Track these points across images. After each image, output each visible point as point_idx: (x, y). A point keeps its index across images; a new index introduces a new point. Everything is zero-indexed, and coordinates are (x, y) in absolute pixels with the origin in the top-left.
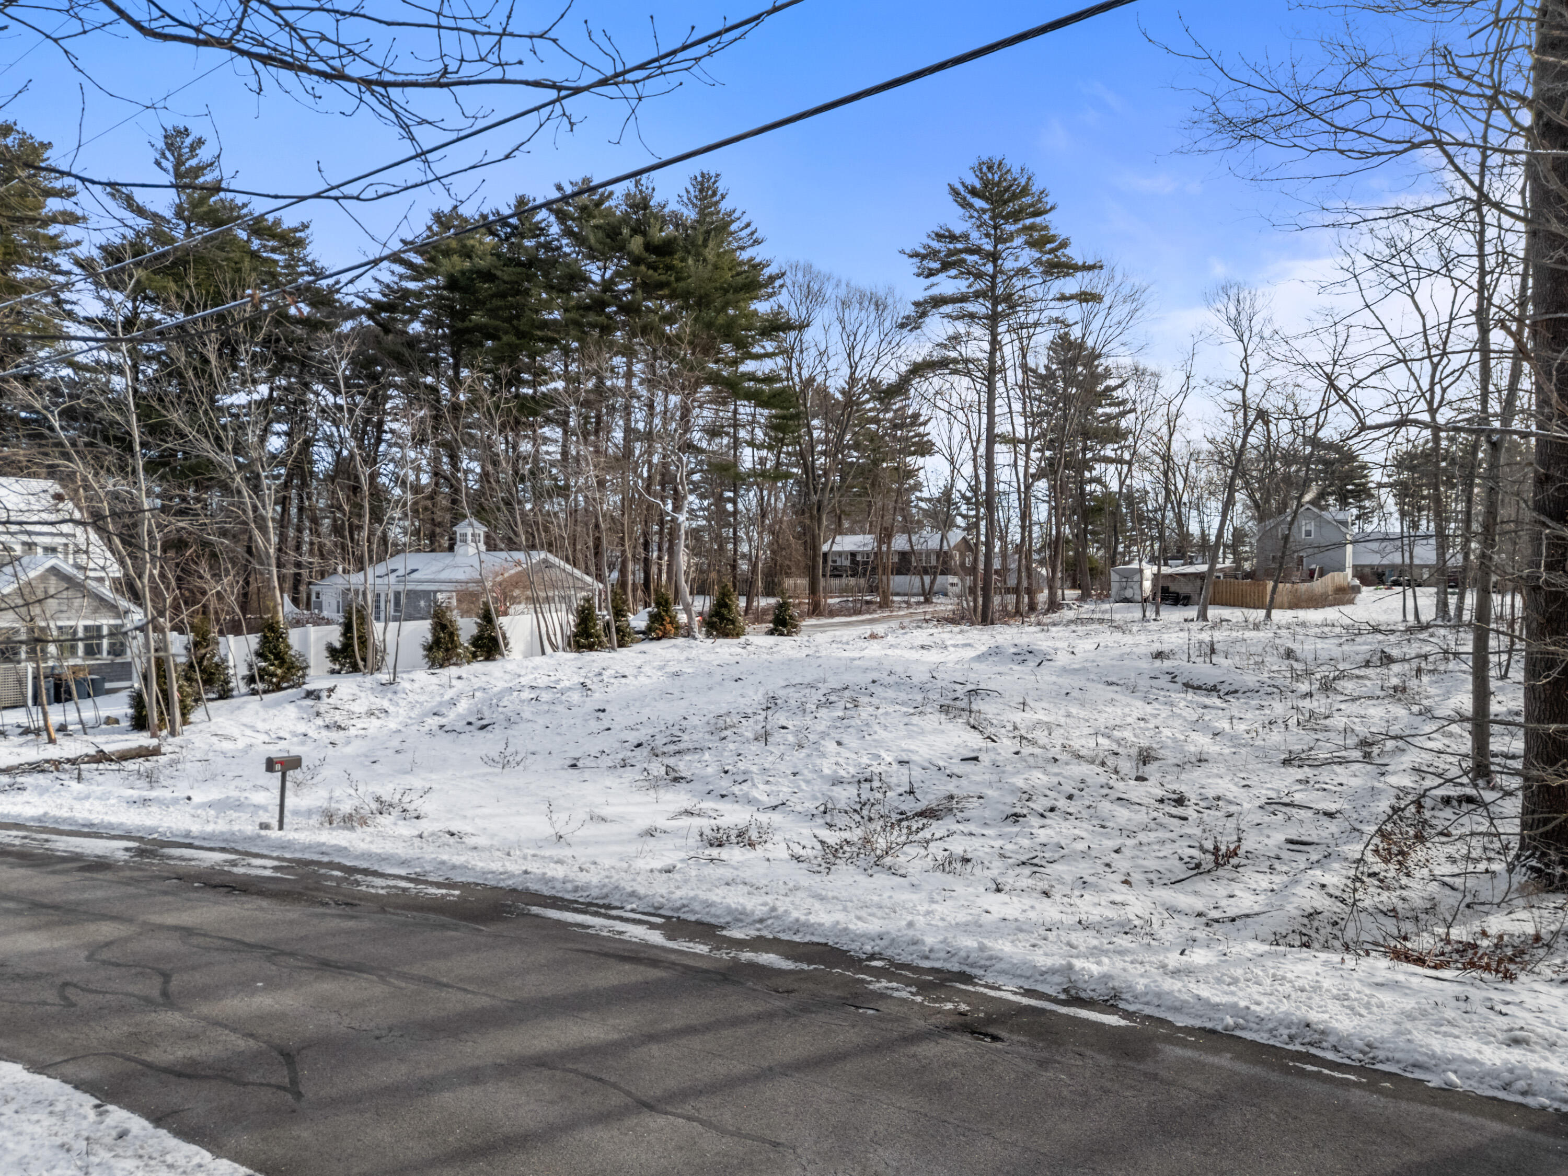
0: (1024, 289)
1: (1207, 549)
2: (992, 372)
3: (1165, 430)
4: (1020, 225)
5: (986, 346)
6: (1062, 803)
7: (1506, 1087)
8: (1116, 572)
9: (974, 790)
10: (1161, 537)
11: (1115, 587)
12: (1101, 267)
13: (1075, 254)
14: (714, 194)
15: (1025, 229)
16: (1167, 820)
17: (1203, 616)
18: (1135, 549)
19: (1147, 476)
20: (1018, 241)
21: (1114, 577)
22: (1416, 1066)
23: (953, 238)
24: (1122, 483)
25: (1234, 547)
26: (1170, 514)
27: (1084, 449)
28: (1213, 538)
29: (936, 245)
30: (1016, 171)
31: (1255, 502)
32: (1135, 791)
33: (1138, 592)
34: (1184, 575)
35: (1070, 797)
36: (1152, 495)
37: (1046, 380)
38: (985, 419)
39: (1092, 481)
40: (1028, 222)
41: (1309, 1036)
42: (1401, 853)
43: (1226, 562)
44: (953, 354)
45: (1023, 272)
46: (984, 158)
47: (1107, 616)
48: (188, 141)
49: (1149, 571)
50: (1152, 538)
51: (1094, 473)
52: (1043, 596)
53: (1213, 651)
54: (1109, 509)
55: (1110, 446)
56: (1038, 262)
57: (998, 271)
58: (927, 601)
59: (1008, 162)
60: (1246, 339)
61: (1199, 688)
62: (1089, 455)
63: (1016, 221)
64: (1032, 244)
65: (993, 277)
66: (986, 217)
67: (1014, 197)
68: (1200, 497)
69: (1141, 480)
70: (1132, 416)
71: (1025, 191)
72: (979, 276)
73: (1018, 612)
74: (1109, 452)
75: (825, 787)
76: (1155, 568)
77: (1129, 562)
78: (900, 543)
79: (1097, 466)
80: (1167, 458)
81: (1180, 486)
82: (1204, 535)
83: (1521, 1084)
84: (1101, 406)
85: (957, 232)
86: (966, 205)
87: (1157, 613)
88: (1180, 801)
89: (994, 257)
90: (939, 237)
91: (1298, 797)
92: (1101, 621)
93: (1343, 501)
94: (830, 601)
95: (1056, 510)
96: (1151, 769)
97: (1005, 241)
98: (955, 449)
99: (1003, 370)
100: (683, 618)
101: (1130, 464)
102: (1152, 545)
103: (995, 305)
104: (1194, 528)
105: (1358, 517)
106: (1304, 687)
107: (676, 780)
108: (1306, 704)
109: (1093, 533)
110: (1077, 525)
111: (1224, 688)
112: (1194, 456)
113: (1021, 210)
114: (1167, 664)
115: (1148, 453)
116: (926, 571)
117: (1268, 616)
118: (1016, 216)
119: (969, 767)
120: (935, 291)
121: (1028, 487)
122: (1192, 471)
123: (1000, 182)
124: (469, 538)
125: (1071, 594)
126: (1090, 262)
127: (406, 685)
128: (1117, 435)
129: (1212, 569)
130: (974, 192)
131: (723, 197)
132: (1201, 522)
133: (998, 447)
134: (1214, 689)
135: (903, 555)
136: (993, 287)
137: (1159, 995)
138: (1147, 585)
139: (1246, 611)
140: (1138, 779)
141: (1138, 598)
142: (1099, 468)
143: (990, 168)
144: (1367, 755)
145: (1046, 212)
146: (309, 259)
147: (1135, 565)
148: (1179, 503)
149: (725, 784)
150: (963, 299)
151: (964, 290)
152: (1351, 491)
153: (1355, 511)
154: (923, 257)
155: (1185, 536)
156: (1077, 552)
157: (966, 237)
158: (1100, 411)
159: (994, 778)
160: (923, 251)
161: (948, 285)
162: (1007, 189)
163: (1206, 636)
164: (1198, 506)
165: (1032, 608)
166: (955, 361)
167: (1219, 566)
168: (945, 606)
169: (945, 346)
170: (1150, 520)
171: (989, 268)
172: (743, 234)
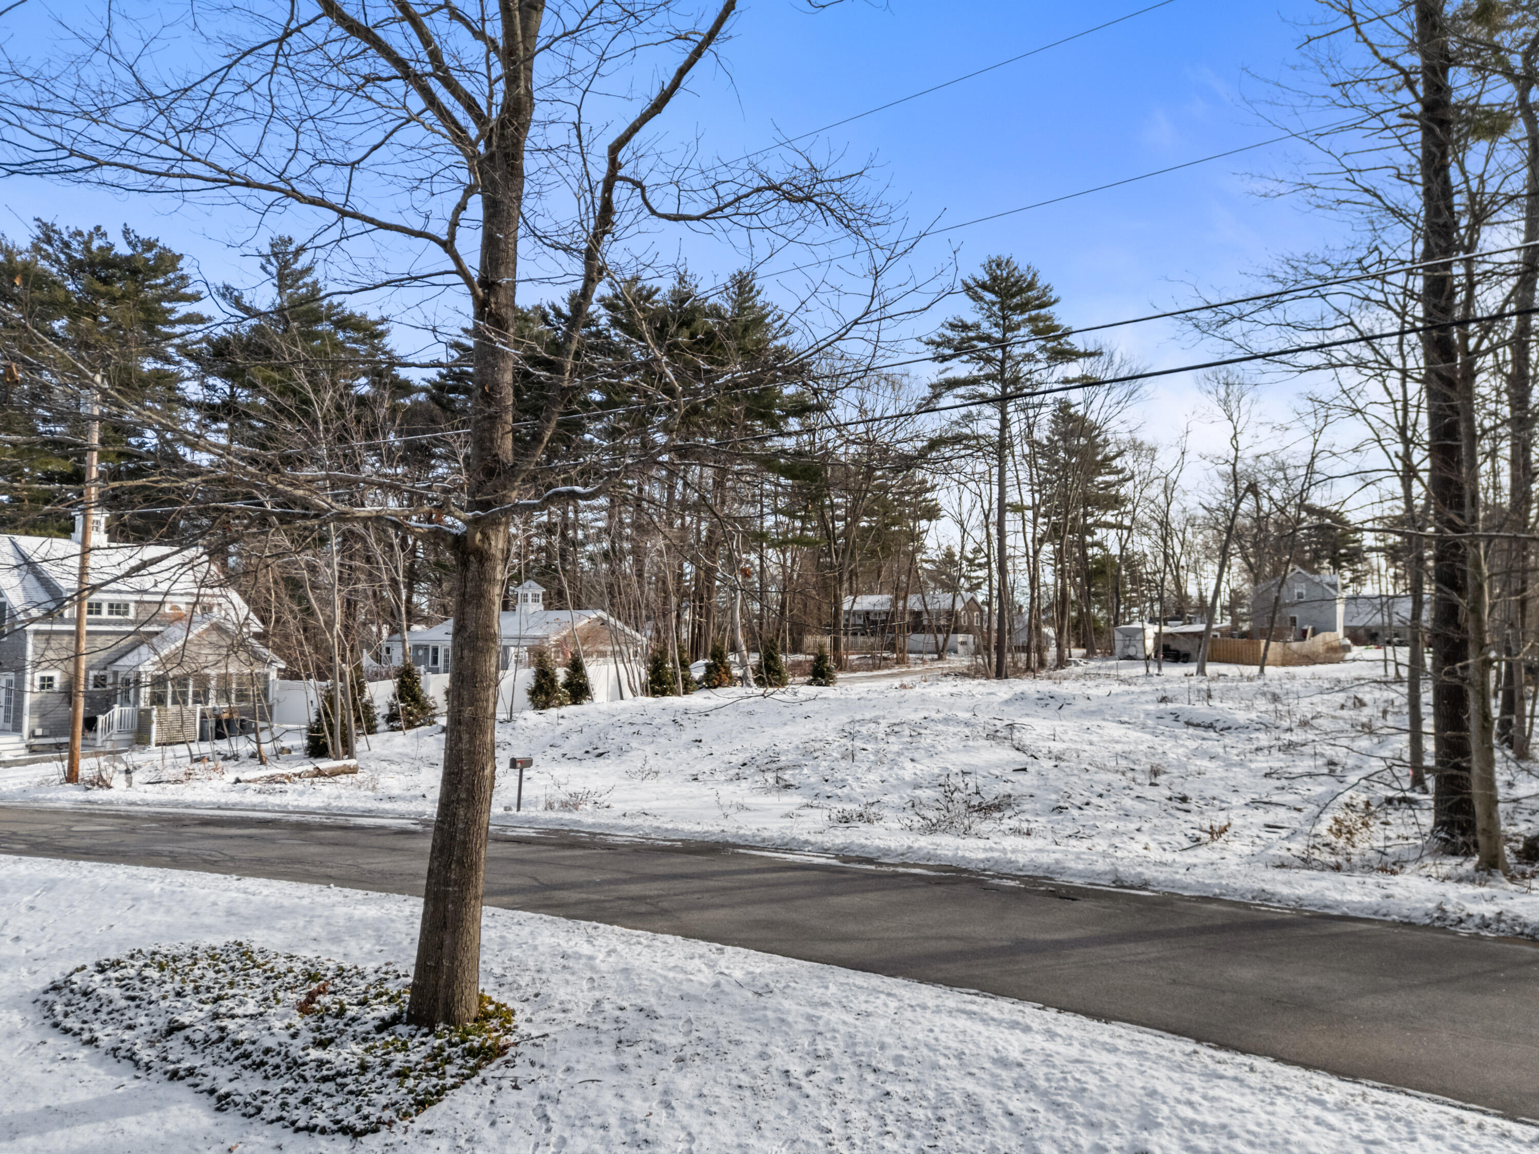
0: (1030, 372)
1: (1205, 610)
2: (1002, 447)
3: (1162, 498)
4: (1026, 316)
5: (997, 424)
6: (1095, 800)
7: (1375, 913)
8: (1120, 631)
9: (1025, 791)
10: (1161, 598)
11: (1119, 646)
12: (1101, 354)
13: (1077, 342)
14: (751, 290)
15: (1031, 320)
16: (1174, 812)
17: (1201, 671)
18: (1135, 610)
19: (1145, 540)
20: (1023, 331)
21: (1118, 636)
22: (1326, 907)
23: (965, 327)
24: (1123, 548)
25: (1231, 609)
26: (1169, 577)
27: (1085, 515)
28: (1209, 600)
29: (950, 333)
30: (1022, 268)
31: (1249, 564)
32: (1150, 792)
33: (1141, 649)
34: (1184, 634)
35: (1101, 796)
36: (1150, 558)
37: (1048, 451)
38: (996, 489)
39: (1093, 545)
40: (1033, 313)
41: (1264, 896)
42: (1350, 832)
43: (1223, 622)
44: (966, 431)
45: (1029, 357)
46: (994, 257)
47: (1113, 672)
48: (292, 248)
49: (1151, 630)
50: (1152, 600)
51: (1096, 538)
52: (1051, 654)
53: (1210, 696)
54: (1110, 571)
55: (1111, 512)
56: (1042, 349)
57: (1007, 357)
58: (940, 658)
59: (1015, 261)
60: (1235, 418)
61: (1198, 725)
62: (1090, 520)
63: (1022, 313)
64: (1037, 332)
65: (1003, 362)
66: (995, 308)
67: (1021, 291)
68: (1197, 561)
69: (1142, 544)
70: (1130, 484)
71: (1031, 286)
72: (989, 360)
73: (1028, 668)
74: (1109, 517)
75: (909, 791)
76: (1156, 628)
77: (1130, 623)
78: (914, 602)
79: (1098, 531)
80: (1164, 524)
81: (1178, 550)
82: (1202, 598)
83: (1384, 911)
84: (1100, 474)
85: (970, 322)
86: (977, 298)
87: (1160, 668)
88: (1184, 799)
89: (1002, 344)
90: (953, 327)
91: (1275, 799)
92: (1108, 676)
93: (1336, 564)
94: (851, 657)
95: (1061, 574)
96: (1161, 779)
97: (1012, 329)
98: (965, 516)
99: (1012, 445)
100: (737, 672)
101: (1130, 529)
102: (1152, 606)
103: (1004, 387)
104: (1192, 590)
105: (1352, 581)
106: (1286, 724)
107: (788, 787)
108: (1287, 736)
109: (1096, 595)
110: (1082, 586)
111: (1219, 726)
112: (1191, 521)
113: (1027, 303)
114: (1170, 706)
115: (1146, 519)
116: (939, 630)
117: (1262, 671)
118: (1022, 308)
119: (1020, 777)
120: (949, 375)
121: (1036, 553)
122: (1189, 536)
123: (1007, 278)
124: (530, 597)
125: (1078, 652)
126: (1091, 349)
127: (520, 722)
128: (1116, 502)
129: (1209, 628)
130: (984, 286)
131: (759, 293)
132: (1199, 584)
133: (1009, 516)
134: (1211, 726)
135: (917, 615)
136: (1002, 371)
137: (1173, 881)
138: (1150, 644)
139: (1241, 667)
140: (1152, 784)
141: (1141, 656)
142: (1100, 534)
143: (998, 265)
144: (1331, 771)
145: (1050, 304)
146: (388, 348)
147: (1137, 625)
148: (1177, 568)
149: (828, 789)
150: (975, 381)
151: (975, 373)
152: (1344, 555)
153: (1348, 575)
154: (939, 345)
155: (1183, 597)
156: (1080, 612)
157: (977, 326)
158: (1100, 479)
159: (1042, 782)
160: (938, 339)
161: (960, 369)
162: (1013, 285)
163: (1204, 686)
164: (1195, 568)
165: (1042, 664)
166: (967, 437)
167: (1214, 626)
168: (959, 661)
169: (958, 424)
170: (1149, 581)
171: (998, 354)
172: (777, 325)
